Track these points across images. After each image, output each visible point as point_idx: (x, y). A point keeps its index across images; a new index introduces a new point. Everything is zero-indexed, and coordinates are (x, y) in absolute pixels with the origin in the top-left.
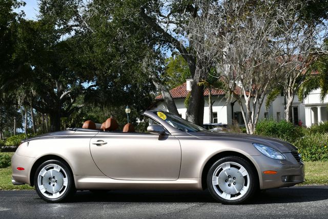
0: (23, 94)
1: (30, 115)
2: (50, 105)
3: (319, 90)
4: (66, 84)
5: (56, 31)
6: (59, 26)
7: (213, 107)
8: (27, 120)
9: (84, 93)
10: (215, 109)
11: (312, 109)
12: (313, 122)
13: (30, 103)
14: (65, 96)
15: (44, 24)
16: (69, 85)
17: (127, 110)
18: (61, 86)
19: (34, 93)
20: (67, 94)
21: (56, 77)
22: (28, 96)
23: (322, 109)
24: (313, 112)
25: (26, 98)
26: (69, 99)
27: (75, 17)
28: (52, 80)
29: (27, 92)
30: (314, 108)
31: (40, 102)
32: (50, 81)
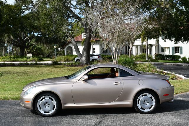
0: (7, 38)
1: (11, 46)
2: (19, 43)
3: (141, 39)
4: (27, 34)
5: (23, 10)
6: (24, 7)
7: (94, 46)
8: (9, 49)
9: (36, 38)
10: (94, 47)
11: (136, 47)
12: (136, 53)
13: (11, 42)
14: (27, 39)
15: (17, 7)
16: (29, 34)
17: (55, 47)
18: (25, 35)
19: (12, 38)
20: (28, 38)
21: (22, 30)
22: (9, 39)
23: (140, 47)
24: (136, 48)
25: (8, 40)
26: (28, 40)
27: (32, 4)
28: (21, 32)
29: (9, 37)
30: (137, 47)
31: (15, 42)
32: (19, 32)
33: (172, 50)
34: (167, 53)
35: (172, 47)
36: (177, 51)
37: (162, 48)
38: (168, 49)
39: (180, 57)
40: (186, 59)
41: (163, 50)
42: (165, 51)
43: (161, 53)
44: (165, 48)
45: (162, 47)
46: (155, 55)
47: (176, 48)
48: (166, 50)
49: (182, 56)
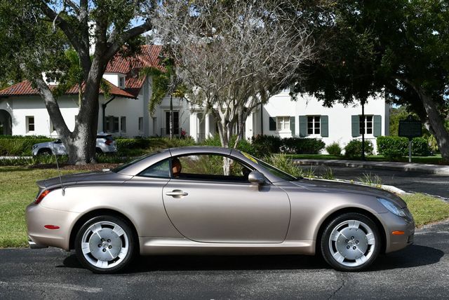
33: (300, 124)
34: (285, 133)
35: (300, 117)
36: (314, 128)
37: (271, 119)
38: (289, 122)
39: (322, 145)
40: (340, 150)
41: (273, 124)
42: (280, 128)
43: (268, 132)
44: (281, 118)
45: (272, 116)
46: (253, 138)
47: (310, 118)
48: (283, 126)
49: (328, 142)
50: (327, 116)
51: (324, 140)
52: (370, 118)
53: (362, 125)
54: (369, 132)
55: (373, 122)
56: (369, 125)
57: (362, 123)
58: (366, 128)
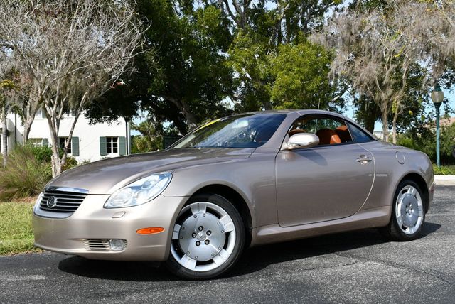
50: (78, 138)
51: (77, 158)
52: (115, 139)
53: (109, 145)
54: (115, 151)
55: (118, 142)
56: (115, 145)
57: (108, 143)
58: (112, 148)
